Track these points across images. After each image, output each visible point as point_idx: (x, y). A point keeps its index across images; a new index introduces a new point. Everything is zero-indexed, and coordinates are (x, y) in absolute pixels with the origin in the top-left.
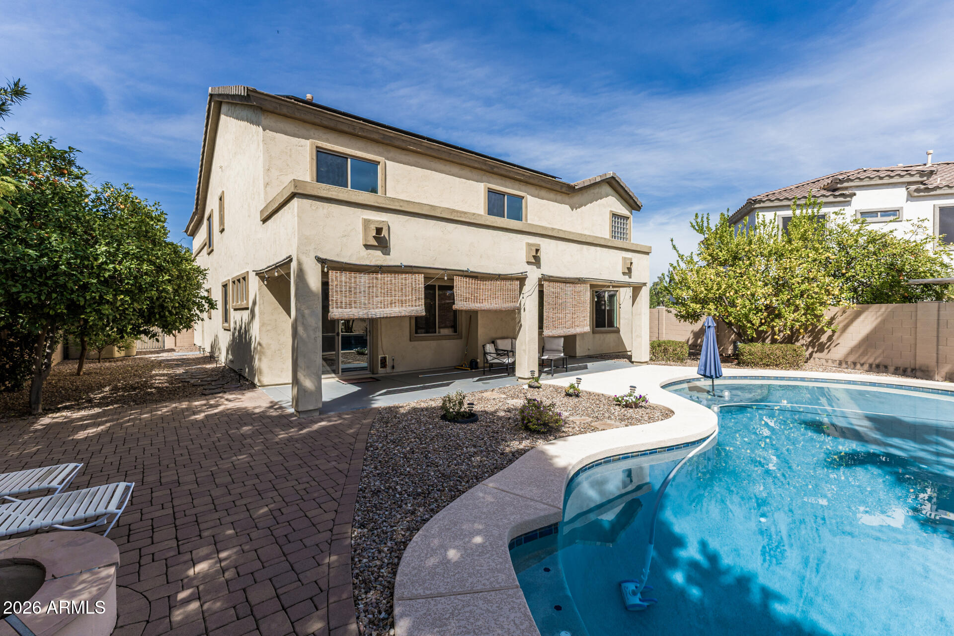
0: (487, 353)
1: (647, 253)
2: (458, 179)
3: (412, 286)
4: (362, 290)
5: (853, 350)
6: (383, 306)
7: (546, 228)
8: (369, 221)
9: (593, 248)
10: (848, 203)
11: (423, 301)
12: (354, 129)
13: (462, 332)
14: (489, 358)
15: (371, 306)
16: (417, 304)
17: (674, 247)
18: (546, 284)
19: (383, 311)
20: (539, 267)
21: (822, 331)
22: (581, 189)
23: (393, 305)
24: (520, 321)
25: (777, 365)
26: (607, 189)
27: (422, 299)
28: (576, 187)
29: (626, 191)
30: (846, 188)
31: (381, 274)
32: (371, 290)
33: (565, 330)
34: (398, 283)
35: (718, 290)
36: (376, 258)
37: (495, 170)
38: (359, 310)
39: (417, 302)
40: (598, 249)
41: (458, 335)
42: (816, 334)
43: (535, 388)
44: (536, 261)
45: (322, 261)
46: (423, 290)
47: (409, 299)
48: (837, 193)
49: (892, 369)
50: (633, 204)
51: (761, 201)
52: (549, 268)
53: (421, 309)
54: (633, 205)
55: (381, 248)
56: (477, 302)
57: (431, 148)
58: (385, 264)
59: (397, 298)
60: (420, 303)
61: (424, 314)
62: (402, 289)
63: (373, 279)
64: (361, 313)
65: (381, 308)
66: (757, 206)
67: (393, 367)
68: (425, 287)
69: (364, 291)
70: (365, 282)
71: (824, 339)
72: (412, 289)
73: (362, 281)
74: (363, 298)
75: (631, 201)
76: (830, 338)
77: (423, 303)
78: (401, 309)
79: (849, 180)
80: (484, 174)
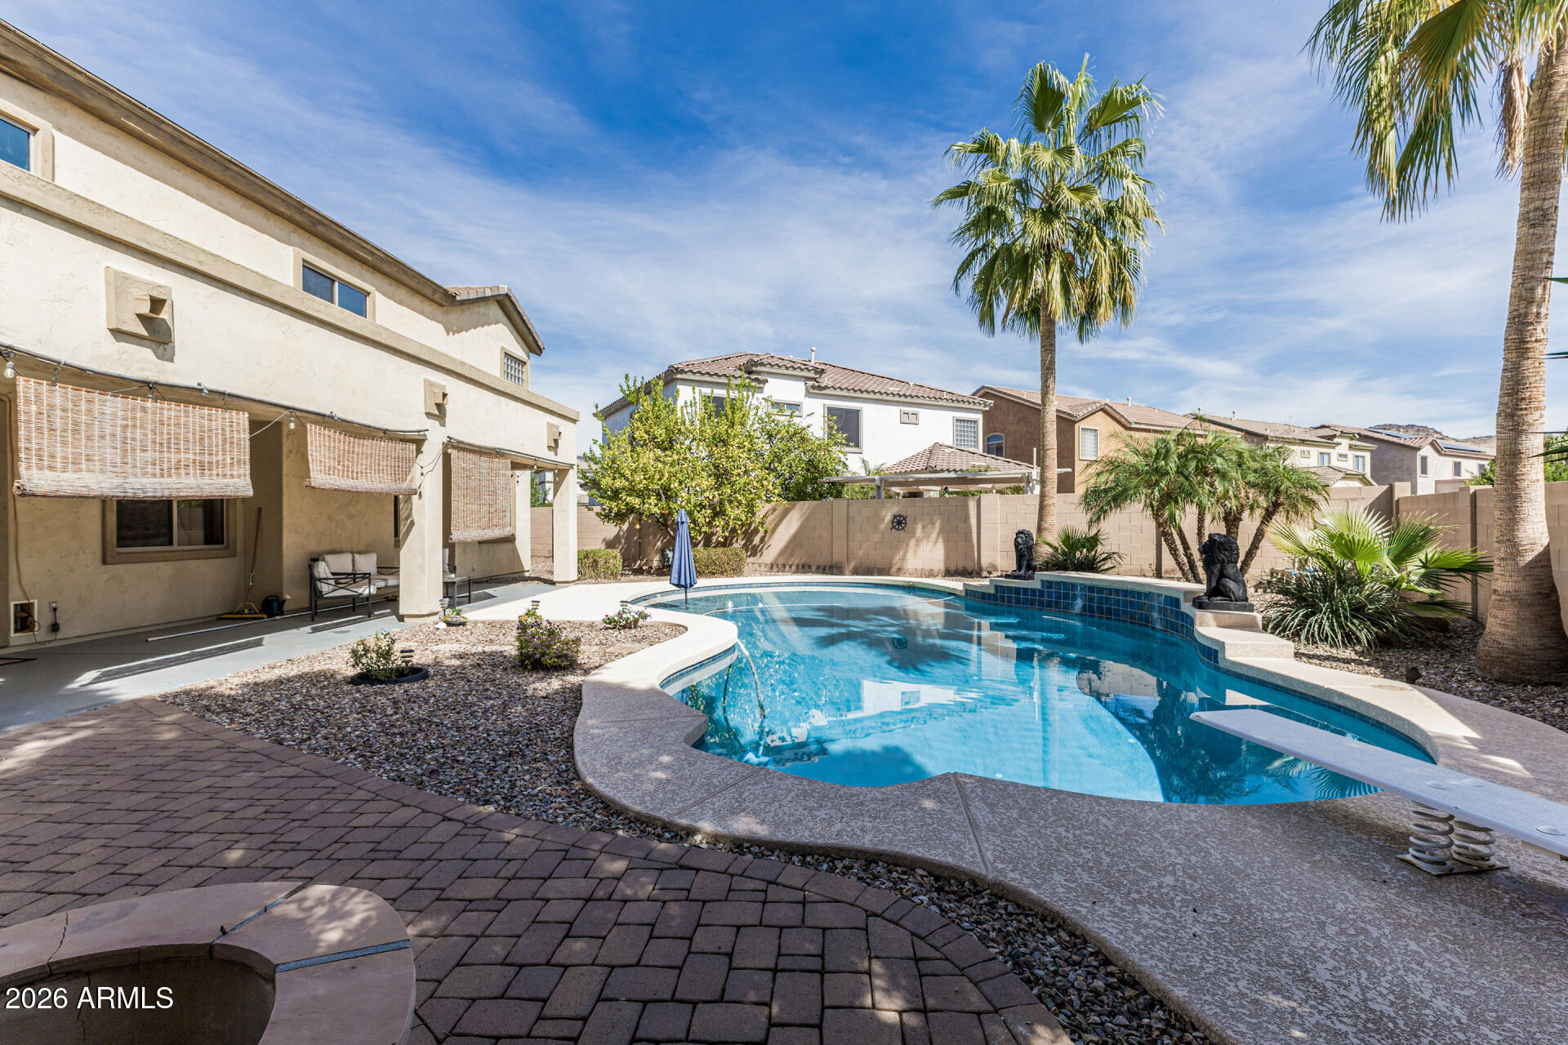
0: (320, 580)
1: (574, 421)
3: (223, 435)
4: (108, 431)
5: (783, 552)
6: (158, 472)
7: (454, 360)
8: (126, 279)
9: (513, 404)
10: (761, 390)
11: (248, 467)
13: (235, 543)
14: (325, 588)
15: (130, 470)
16: (235, 473)
18: (453, 453)
19: (161, 484)
20: (443, 424)
21: (756, 531)
22: (463, 302)
23: (183, 471)
24: (410, 515)
25: (722, 573)
26: (495, 310)
27: (245, 463)
28: (458, 298)
29: (524, 321)
30: (759, 373)
31: (155, 400)
32: (129, 435)
34: (194, 423)
35: (660, 479)
36: (139, 363)
37: (320, 228)
38: (101, 478)
39: (236, 467)
40: (520, 405)
41: (227, 548)
42: (749, 535)
43: (459, 625)
44: (439, 413)
46: (248, 444)
47: (218, 462)
48: (753, 377)
49: (814, 568)
50: (532, 343)
51: (683, 371)
52: (460, 427)
53: (243, 483)
54: (533, 346)
55: (154, 345)
56: (348, 477)
57: (183, 143)
58: (163, 380)
59: (191, 457)
60: (242, 472)
61: (250, 493)
62: (202, 439)
63: (134, 409)
64: (108, 485)
65: (154, 475)
66: (679, 376)
67: (55, 628)
68: (251, 440)
69: (113, 435)
70: (114, 414)
71: (756, 540)
72: (225, 440)
73: (108, 410)
74: (108, 450)
75: (530, 338)
76: (762, 540)
77: (248, 472)
78: (200, 481)
79: (762, 364)
80: (294, 231)
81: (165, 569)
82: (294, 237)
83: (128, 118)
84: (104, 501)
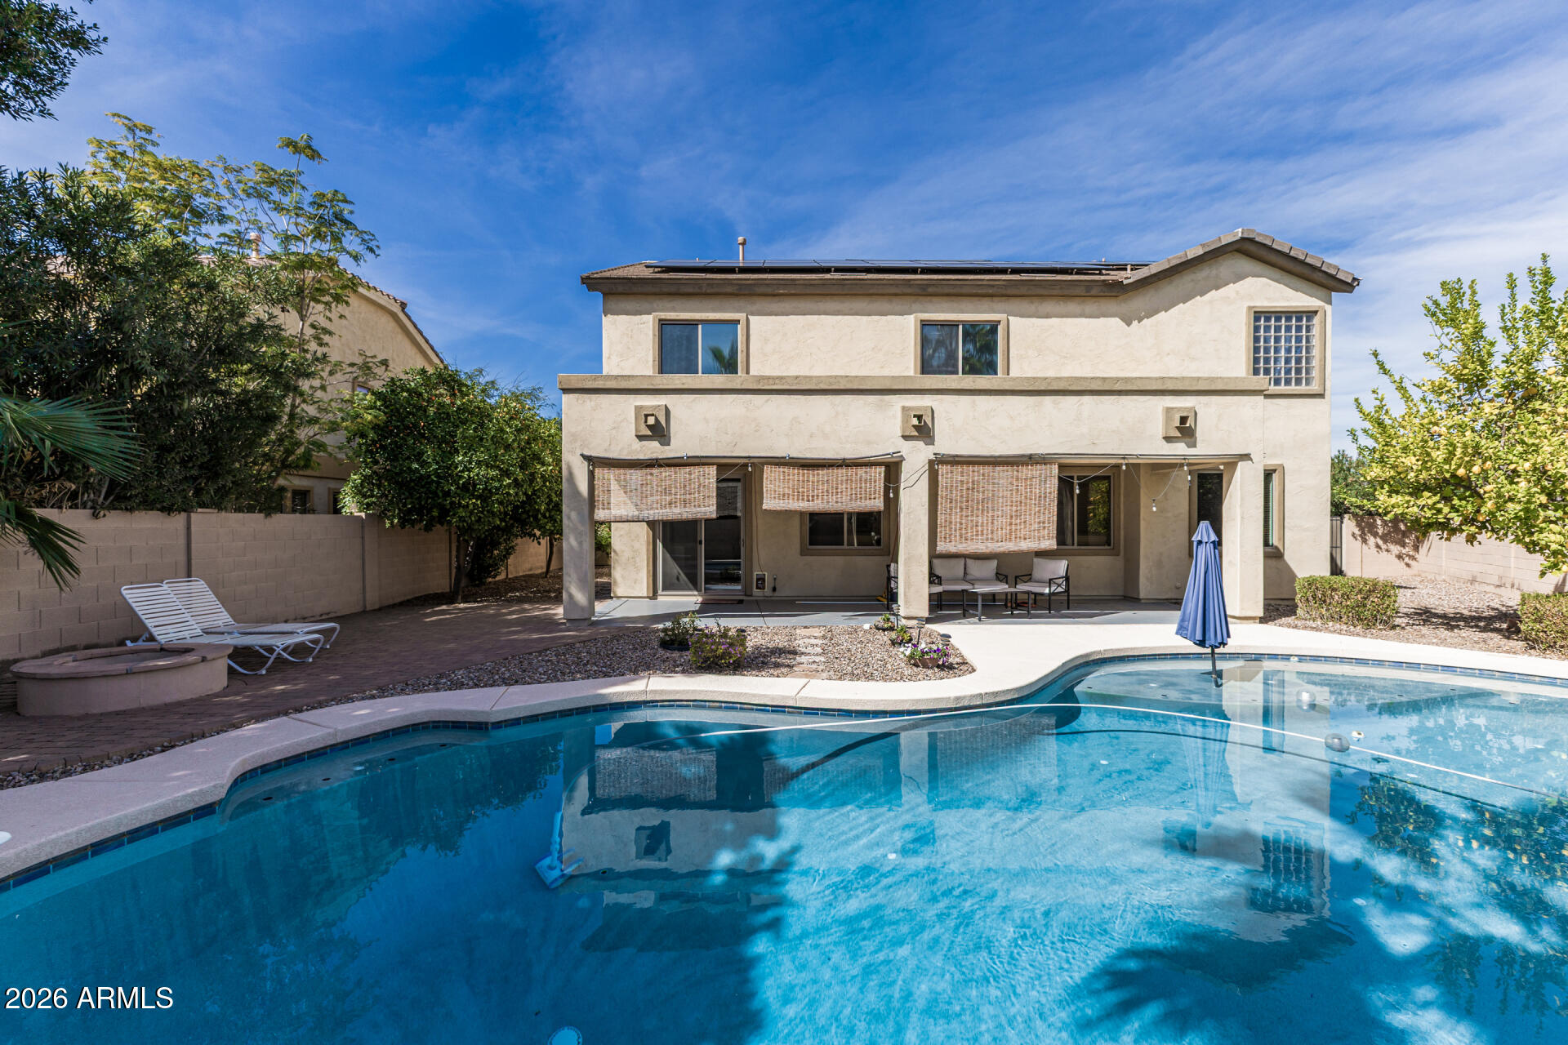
2: (865, 318)
3: (700, 482)
6: (660, 507)
8: (641, 408)
11: (714, 501)
12: (700, 288)
13: (888, 546)
16: (706, 504)
17: (1381, 366)
19: (659, 513)
20: (930, 443)
23: (674, 506)
27: (713, 497)
28: (1128, 281)
31: (658, 468)
32: (644, 489)
33: (989, 545)
34: (681, 477)
36: (653, 449)
38: (629, 511)
39: (706, 501)
43: (883, 629)
44: (923, 431)
45: (588, 459)
46: (715, 485)
47: (695, 498)
53: (711, 510)
55: (659, 439)
56: (803, 499)
58: (663, 456)
59: (678, 497)
60: (710, 503)
62: (685, 486)
63: (647, 475)
64: (630, 515)
67: (774, 589)
69: (637, 490)
70: (637, 479)
72: (700, 485)
73: (635, 477)
74: (634, 498)
80: (914, 302)
81: (839, 561)
82: (915, 306)
83: (778, 289)
84: (802, 514)
